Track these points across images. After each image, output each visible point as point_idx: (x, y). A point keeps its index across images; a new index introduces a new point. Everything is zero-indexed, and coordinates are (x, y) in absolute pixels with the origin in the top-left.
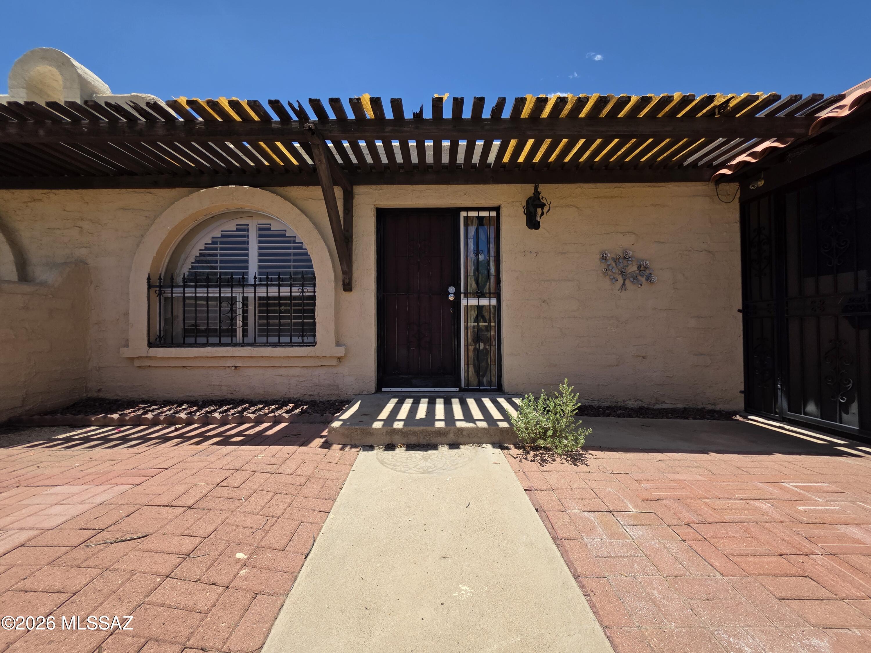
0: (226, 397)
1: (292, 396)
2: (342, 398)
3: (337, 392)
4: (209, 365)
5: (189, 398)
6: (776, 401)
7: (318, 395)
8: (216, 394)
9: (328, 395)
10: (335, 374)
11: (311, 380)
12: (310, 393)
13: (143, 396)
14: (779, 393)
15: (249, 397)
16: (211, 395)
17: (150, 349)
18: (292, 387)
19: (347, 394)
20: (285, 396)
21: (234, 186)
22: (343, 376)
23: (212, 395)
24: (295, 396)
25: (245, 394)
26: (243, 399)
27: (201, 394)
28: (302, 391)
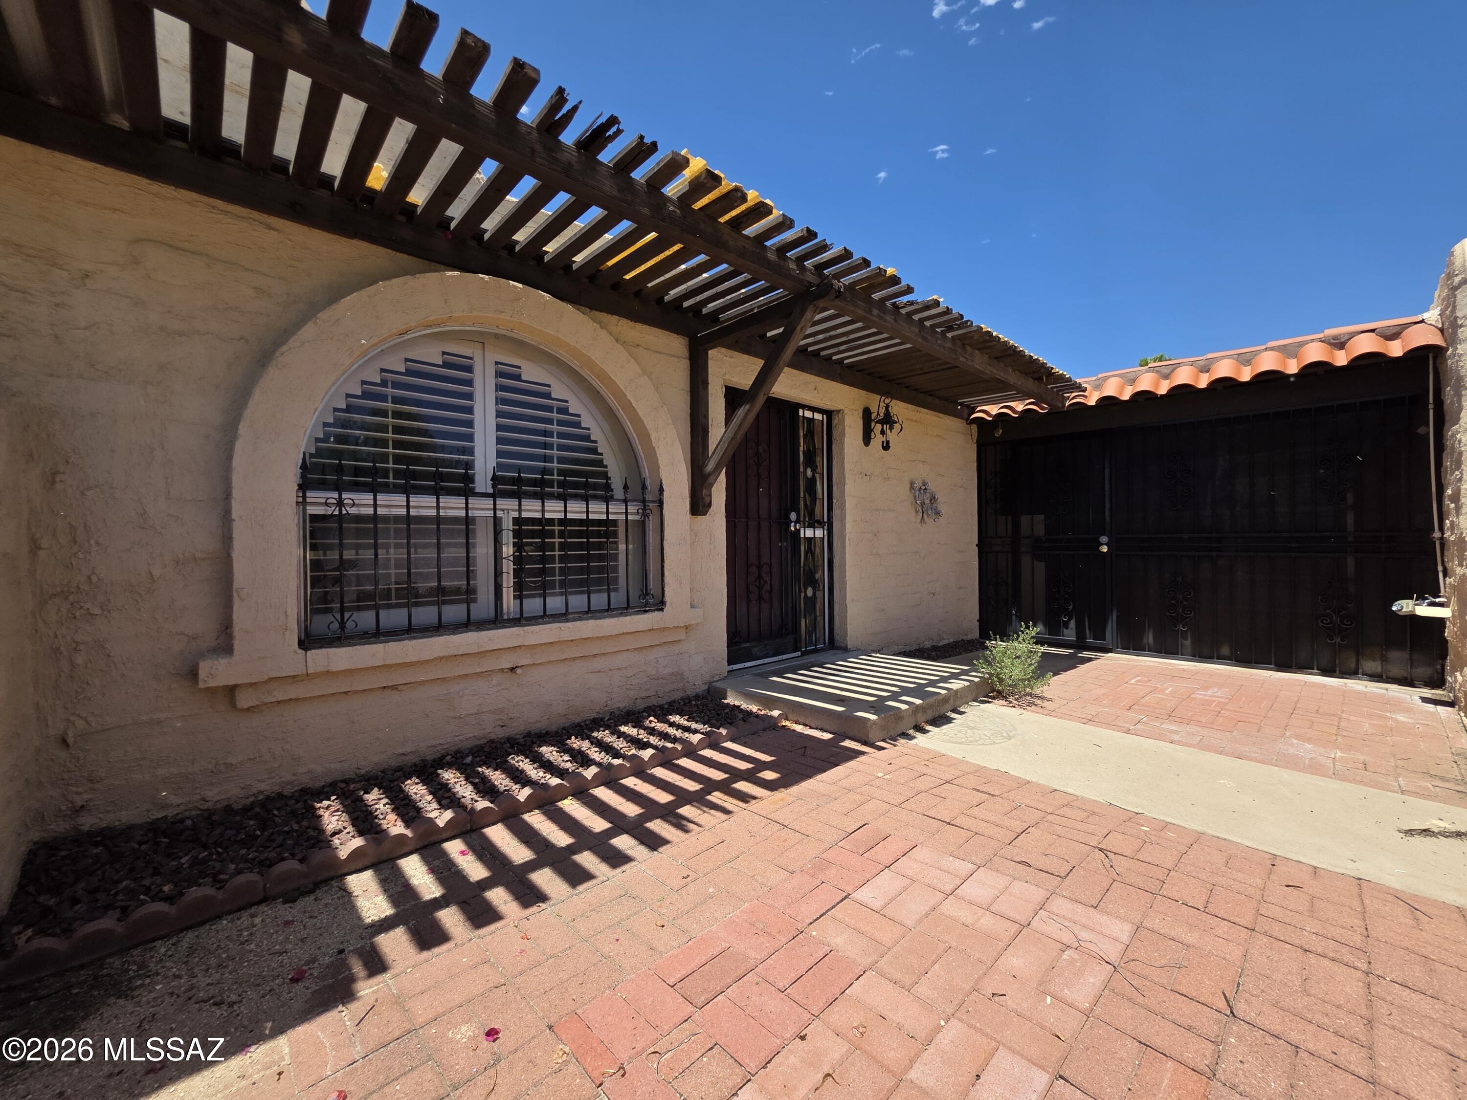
0: (493, 736)
1: (617, 705)
2: (688, 693)
3: (682, 685)
4: (459, 671)
5: (404, 758)
6: (1011, 623)
7: (657, 695)
8: (469, 736)
9: (670, 692)
10: (678, 654)
11: (645, 671)
12: (644, 694)
13: (262, 786)
14: (1014, 618)
15: (539, 725)
16: (457, 739)
17: (308, 652)
18: (614, 690)
19: (695, 685)
20: (606, 709)
21: (520, 285)
22: (690, 656)
23: (460, 738)
24: (622, 706)
25: (532, 720)
26: (530, 732)
27: (434, 743)
28: (632, 693)
